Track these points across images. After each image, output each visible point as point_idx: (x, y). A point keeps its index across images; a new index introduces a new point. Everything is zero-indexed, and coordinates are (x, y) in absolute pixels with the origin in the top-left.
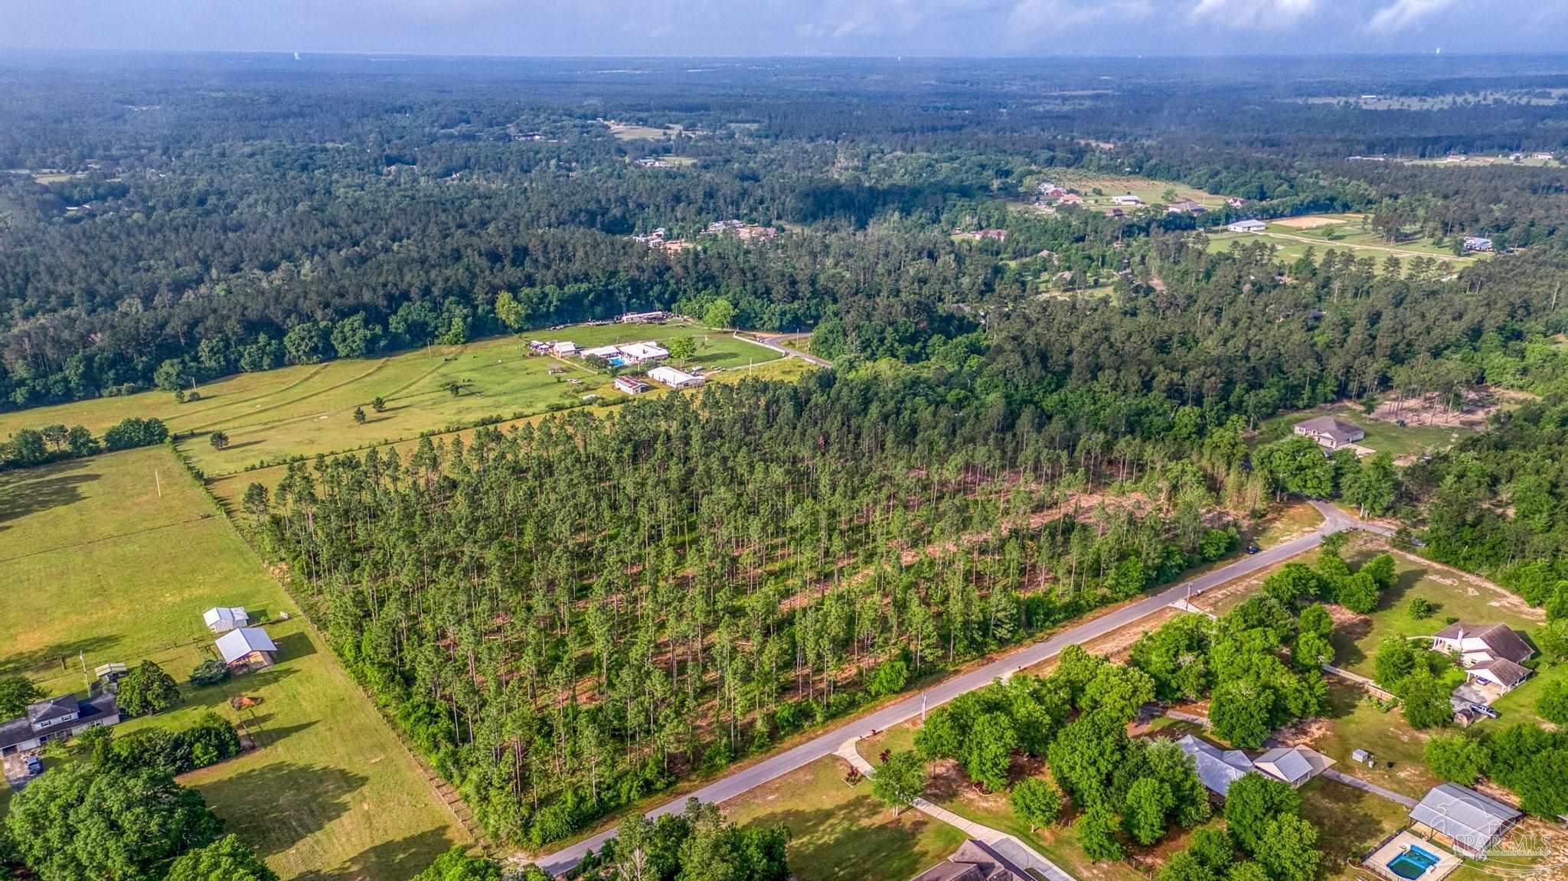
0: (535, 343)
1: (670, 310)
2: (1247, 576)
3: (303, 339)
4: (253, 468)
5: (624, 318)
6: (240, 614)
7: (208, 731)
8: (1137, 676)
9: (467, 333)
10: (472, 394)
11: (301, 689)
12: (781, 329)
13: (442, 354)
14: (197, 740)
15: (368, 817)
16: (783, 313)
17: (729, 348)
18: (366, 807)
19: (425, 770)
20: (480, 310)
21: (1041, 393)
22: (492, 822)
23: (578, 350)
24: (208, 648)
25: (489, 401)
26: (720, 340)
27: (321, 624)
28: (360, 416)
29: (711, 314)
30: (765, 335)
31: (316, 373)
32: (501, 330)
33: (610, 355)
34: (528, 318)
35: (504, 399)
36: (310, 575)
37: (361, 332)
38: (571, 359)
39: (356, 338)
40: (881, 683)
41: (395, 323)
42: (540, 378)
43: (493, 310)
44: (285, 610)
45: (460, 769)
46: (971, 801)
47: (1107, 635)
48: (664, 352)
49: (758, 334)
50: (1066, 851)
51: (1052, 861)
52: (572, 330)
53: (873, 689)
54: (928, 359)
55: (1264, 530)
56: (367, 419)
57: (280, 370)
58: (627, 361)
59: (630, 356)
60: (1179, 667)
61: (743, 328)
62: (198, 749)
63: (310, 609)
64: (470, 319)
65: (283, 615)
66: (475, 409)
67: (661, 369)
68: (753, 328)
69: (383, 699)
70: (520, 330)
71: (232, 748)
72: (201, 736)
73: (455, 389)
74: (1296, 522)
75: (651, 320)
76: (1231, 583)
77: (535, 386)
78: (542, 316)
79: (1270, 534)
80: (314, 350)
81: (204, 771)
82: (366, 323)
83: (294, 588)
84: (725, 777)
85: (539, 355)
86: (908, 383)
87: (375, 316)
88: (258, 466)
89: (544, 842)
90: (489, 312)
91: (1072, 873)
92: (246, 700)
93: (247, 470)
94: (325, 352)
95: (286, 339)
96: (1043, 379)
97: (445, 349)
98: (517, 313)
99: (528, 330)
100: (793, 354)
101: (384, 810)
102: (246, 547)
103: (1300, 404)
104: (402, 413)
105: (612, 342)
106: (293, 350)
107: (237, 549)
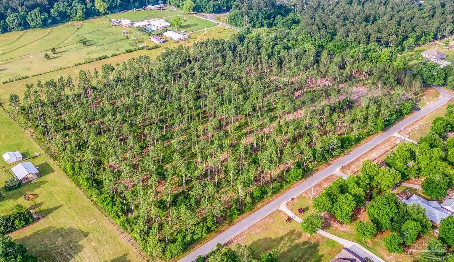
0: (113, 20)
1: (166, 3)
2: (418, 121)
3: (14, 20)
4: (6, 82)
5: (148, 7)
6: (19, 155)
7: (20, 214)
8: (394, 173)
9: (84, 16)
10: (92, 45)
11: (53, 189)
12: (214, 12)
13: (75, 26)
14: (16, 219)
15: (95, 248)
16: (214, 6)
17: (194, 22)
18: (93, 244)
19: (115, 225)
20: (88, 5)
21: (325, 42)
22: (149, 250)
23: (132, 23)
24: (7, 171)
25: (100, 48)
26: (189, 17)
27: (54, 157)
28: (47, 56)
29: (185, 6)
30: (207, 15)
31: (22, 35)
32: (97, 14)
33: (146, 26)
34: (108, 8)
35: (106, 47)
36: (44, 134)
37: (39, 17)
38: (130, 27)
39: (38, 19)
40: (292, 178)
41: (53, 12)
42: (120, 37)
43: (93, 6)
44: (37, 151)
45: (130, 226)
46: (337, 228)
47: (371, 150)
48: (168, 24)
49: (204, 14)
50: (378, 248)
51: (374, 253)
52: (127, 13)
53: (288, 180)
54: (276, 26)
55: (420, 100)
56: (50, 57)
57: (6, 34)
58: (154, 28)
59: (154, 26)
60: (408, 167)
61: (198, 11)
62: (17, 222)
63: (47, 150)
64: (85, 10)
65: (37, 154)
66: (95, 52)
67: (168, 32)
68: (202, 12)
69: (89, 193)
70: (106, 14)
71: (31, 220)
72: (17, 217)
73: (85, 43)
74: (430, 96)
75: (159, 8)
76: (413, 124)
77: (117, 41)
78: (114, 8)
79: (422, 102)
80: (20, 24)
81: (20, 230)
82: (41, 12)
83: (38, 140)
84: (238, 222)
85: (116, 26)
86: (274, 39)
87: (45, 9)
88: (8, 81)
89: (172, 257)
90: (91, 6)
91: (382, 258)
92: (31, 196)
93: (3, 83)
94: (25, 25)
95: (7, 20)
96: (326, 36)
97: (76, 23)
98: (104, 7)
99: (108, 13)
100: (221, 23)
101: (101, 245)
102: (12, 121)
103: (421, 43)
104: (64, 54)
105: (145, 19)
106: (11, 25)
107: (8, 122)
